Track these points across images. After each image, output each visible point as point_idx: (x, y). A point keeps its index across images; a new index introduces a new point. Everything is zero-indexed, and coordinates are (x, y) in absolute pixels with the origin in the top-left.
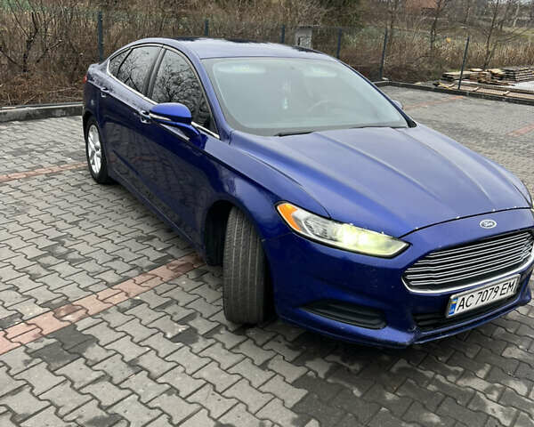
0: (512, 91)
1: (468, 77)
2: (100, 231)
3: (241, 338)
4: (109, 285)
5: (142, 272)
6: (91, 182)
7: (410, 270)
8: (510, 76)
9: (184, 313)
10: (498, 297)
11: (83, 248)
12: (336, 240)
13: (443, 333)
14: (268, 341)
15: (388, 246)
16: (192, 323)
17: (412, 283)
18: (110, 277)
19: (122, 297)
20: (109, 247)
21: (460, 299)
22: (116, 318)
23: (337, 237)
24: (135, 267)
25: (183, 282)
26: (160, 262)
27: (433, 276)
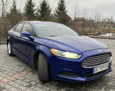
0: (100, 36)
2: (9, 65)
3: (43, 85)
4: (10, 76)
5: (19, 73)
7: (83, 62)
8: (100, 34)
9: (29, 81)
10: (104, 69)
11: (5, 69)
12: (65, 56)
14: (50, 85)
16: (31, 83)
18: (11, 74)
19: (14, 78)
20: (11, 68)
21: (96, 69)
22: (11, 83)
24: (17, 72)
25: (29, 74)
26: (23, 71)
27: (89, 63)
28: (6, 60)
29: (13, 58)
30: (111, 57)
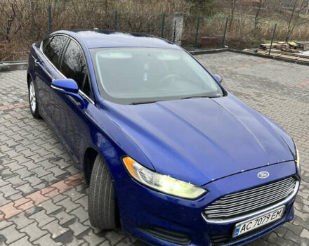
0: (301, 57)
1: (275, 47)
2: (27, 153)
3: (102, 239)
4: (24, 195)
5: (48, 186)
6: (31, 116)
9: (67, 218)
10: (270, 221)
11: (14, 166)
12: (158, 186)
14: (119, 242)
16: (71, 227)
17: (209, 216)
18: (26, 189)
19: (30, 204)
20: (30, 165)
22: (22, 221)
24: (44, 181)
25: (72, 194)
26: (61, 178)
27: (223, 211)
28: (23, 133)
29: (41, 128)
30: (297, 183)
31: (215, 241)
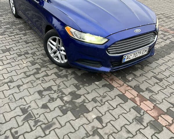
7: (109, 48)
12: (84, 39)
13: (121, 67)
15: (102, 40)
17: (110, 53)
21: (127, 57)
23: (85, 38)
27: (117, 50)
30: (156, 36)
31: (114, 65)
